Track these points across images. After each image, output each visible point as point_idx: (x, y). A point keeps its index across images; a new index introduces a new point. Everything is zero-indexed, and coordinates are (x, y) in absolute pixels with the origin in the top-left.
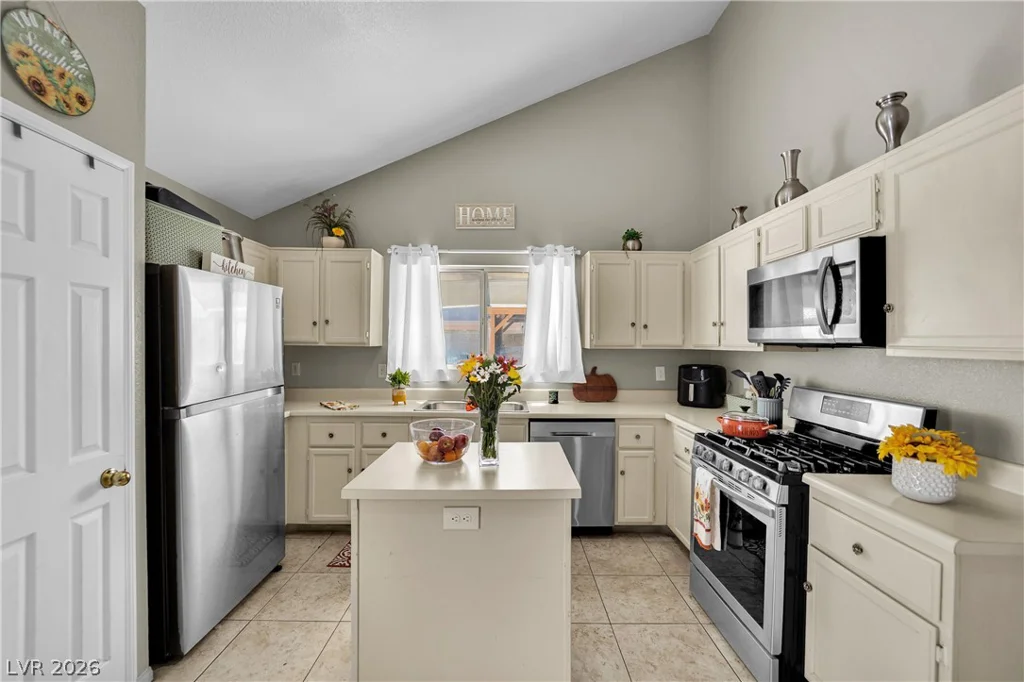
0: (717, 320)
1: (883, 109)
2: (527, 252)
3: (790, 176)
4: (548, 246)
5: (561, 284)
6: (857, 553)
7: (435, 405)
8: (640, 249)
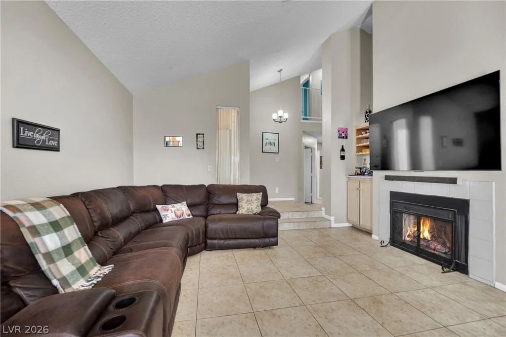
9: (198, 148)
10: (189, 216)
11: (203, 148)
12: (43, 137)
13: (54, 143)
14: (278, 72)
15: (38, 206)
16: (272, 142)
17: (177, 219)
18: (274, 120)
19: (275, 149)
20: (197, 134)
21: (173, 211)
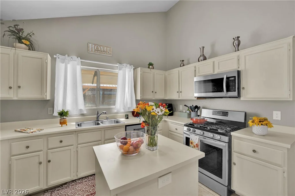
0: (178, 91)
1: (235, 40)
2: (117, 65)
3: (202, 53)
4: (124, 64)
5: (129, 77)
6: (254, 152)
7: (81, 124)
8: (153, 69)
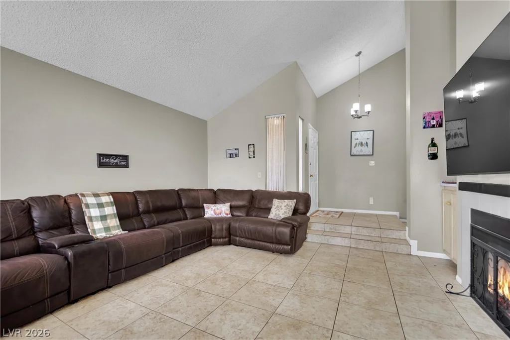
9: (250, 158)
10: (227, 215)
11: (254, 157)
12: (116, 161)
13: (125, 163)
14: (357, 56)
15: (96, 195)
16: (364, 142)
17: (216, 216)
18: (352, 115)
19: (367, 150)
20: (249, 145)
21: (213, 209)
